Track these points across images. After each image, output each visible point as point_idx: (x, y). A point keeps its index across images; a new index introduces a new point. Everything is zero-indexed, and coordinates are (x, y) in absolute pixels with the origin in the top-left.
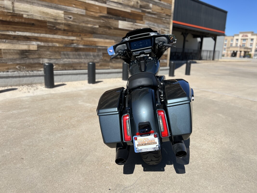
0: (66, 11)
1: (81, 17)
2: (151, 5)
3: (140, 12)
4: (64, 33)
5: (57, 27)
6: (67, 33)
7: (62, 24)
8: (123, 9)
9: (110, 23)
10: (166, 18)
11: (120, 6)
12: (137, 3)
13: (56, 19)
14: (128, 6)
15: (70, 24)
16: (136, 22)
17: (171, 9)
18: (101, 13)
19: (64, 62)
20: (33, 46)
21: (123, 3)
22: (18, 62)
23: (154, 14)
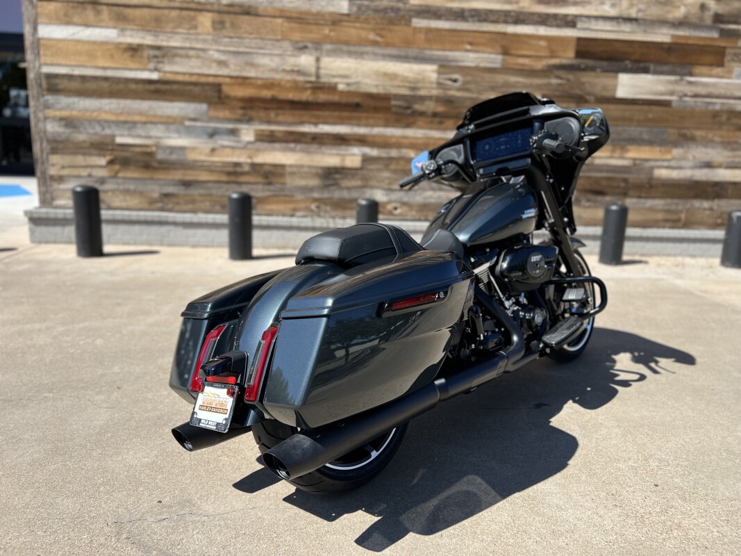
0: (445, 63)
1: (487, 76)
3: (712, 39)
4: (432, 123)
5: (418, 107)
6: (441, 123)
7: (430, 98)
8: (640, 36)
9: (583, 83)
11: (627, 27)
12: (703, 7)
13: (413, 89)
14: (663, 22)
15: (452, 96)
16: (691, 75)
18: (552, 57)
20: (352, 157)
21: (640, 15)
22: (316, 195)
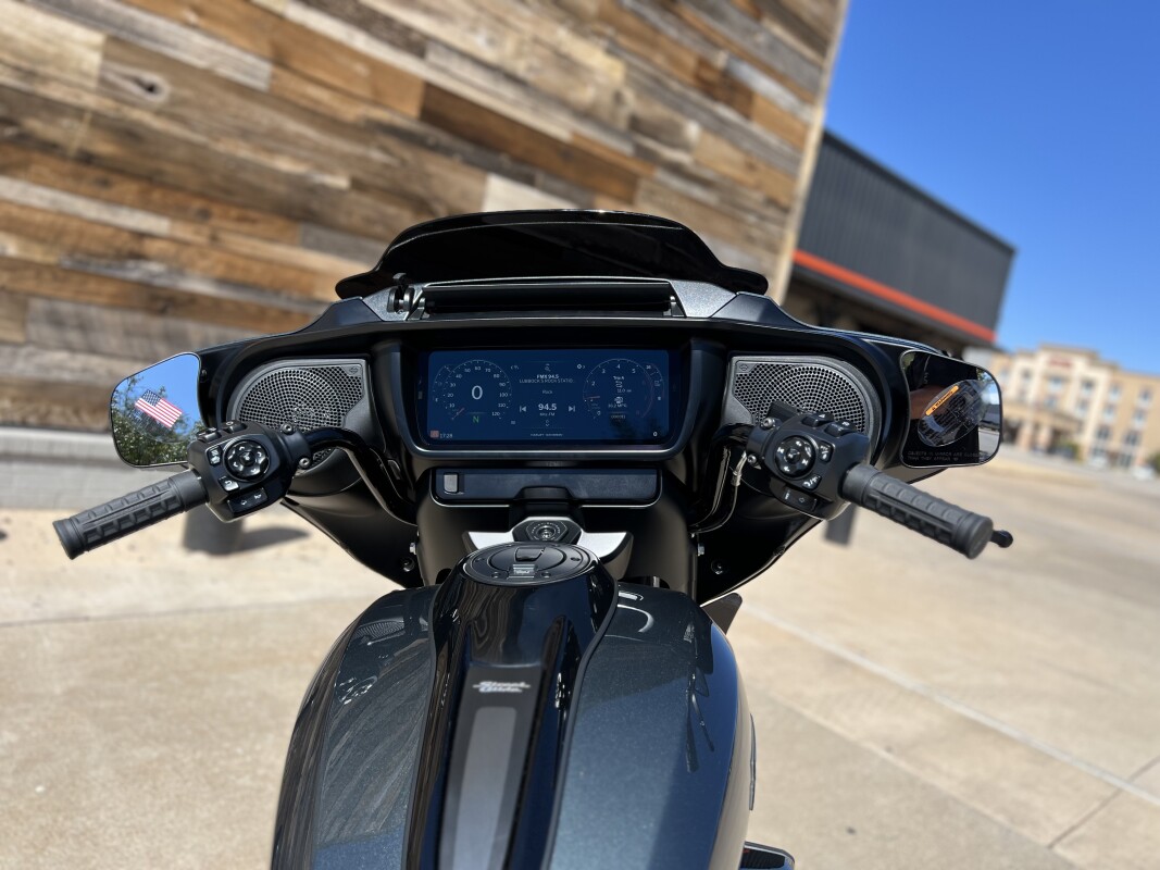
0: (124, 35)
1: (233, 101)
2: (693, 130)
3: (623, 155)
4: (78, 177)
5: (35, 125)
6: (105, 183)
7: (79, 112)
8: (525, 116)
9: (428, 176)
10: (763, 218)
11: (509, 91)
12: (618, 98)
13: (30, 75)
14: (562, 103)
15: (139, 124)
17: (793, 176)
18: (376, 103)
19: (41, 367)
21: (531, 77)
23: (705, 183)
